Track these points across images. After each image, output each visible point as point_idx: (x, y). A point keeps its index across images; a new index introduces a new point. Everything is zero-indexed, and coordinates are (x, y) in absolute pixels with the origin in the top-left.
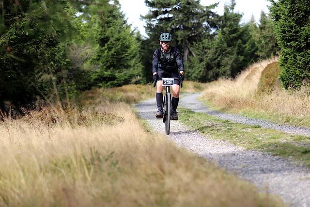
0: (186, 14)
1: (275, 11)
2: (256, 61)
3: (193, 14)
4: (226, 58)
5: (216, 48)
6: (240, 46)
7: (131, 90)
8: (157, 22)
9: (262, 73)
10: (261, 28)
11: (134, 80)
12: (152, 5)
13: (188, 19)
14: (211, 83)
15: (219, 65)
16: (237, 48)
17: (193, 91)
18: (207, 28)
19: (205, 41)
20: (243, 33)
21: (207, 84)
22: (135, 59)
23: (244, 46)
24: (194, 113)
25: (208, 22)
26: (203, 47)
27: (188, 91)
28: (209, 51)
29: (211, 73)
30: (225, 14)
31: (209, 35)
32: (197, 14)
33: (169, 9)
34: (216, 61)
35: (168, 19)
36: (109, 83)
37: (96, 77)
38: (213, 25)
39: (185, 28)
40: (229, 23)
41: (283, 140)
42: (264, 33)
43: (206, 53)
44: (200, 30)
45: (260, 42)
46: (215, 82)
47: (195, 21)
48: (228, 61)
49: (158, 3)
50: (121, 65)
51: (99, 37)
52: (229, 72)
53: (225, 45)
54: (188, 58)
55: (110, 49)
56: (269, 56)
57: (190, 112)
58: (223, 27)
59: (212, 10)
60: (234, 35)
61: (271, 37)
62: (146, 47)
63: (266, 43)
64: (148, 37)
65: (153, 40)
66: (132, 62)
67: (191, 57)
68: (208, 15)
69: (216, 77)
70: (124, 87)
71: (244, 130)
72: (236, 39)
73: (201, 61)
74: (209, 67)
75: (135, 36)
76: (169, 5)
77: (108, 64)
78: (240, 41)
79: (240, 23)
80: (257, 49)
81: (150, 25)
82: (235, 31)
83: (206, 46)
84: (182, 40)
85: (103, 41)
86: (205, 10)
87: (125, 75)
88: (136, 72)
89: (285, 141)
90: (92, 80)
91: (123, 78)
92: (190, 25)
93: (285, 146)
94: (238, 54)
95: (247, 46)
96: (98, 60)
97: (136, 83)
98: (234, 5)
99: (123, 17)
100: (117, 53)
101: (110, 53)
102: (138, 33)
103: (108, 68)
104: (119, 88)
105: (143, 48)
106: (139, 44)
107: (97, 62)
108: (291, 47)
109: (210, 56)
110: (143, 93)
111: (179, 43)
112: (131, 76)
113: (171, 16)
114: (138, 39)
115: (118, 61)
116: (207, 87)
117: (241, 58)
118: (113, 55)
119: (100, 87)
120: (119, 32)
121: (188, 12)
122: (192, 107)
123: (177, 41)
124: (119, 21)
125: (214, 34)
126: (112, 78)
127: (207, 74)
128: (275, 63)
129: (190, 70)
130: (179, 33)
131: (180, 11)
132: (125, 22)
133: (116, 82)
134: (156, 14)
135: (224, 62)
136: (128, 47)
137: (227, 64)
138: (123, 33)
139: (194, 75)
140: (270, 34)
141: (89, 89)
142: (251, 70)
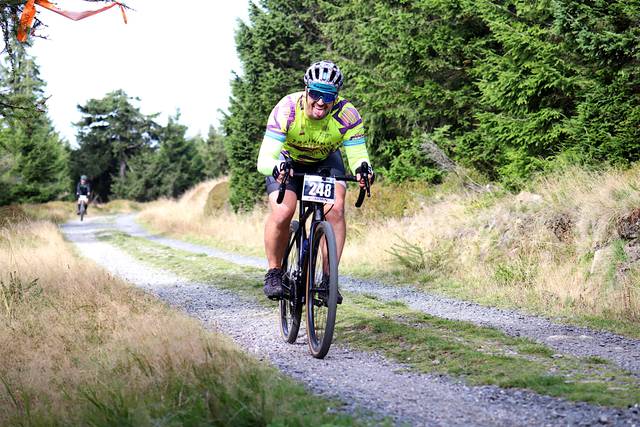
0: (123, 123)
1: (227, 125)
2: (203, 180)
3: (132, 123)
4: (168, 176)
5: (158, 164)
6: (184, 163)
7: (57, 208)
8: (90, 130)
9: (210, 194)
10: (209, 143)
11: (60, 196)
12: (85, 110)
13: (126, 128)
14: (151, 203)
15: (159, 183)
16: (180, 164)
17: (129, 211)
18: (147, 140)
19: (145, 154)
20: (188, 148)
21: (146, 204)
22: (62, 172)
23: (188, 162)
24: (130, 236)
25: (149, 133)
26: (143, 162)
27: (123, 211)
28: (149, 167)
29: (150, 191)
30: (169, 125)
31: (149, 148)
32: (136, 123)
33: (104, 117)
34: (157, 178)
35: (103, 128)
36: (31, 199)
37: (17, 191)
38: (155, 136)
39: (123, 139)
40: (172, 136)
41: (232, 272)
42: (212, 148)
43: (145, 168)
44: (139, 142)
45: (207, 159)
46: (154, 202)
47: (135, 131)
48: (171, 179)
49: (92, 109)
50: (47, 178)
51: (22, 144)
52: (171, 192)
53: (168, 160)
54: (125, 174)
55: (34, 159)
56: (217, 175)
57: (125, 235)
58: (166, 139)
59: (153, 120)
60: (179, 149)
61: (220, 153)
62: (76, 158)
63: (214, 161)
64: (79, 147)
65: (85, 151)
66: (59, 176)
67: (128, 173)
68: (150, 125)
69: (156, 196)
70: (49, 204)
71: (188, 259)
72: (181, 153)
73: (140, 177)
74: (148, 185)
75: (64, 145)
76: (104, 112)
77: (31, 176)
78: (184, 157)
79: (185, 137)
80: (204, 167)
81: (82, 133)
82: (180, 144)
83: (145, 160)
84: (118, 153)
85: (27, 150)
86: (146, 119)
87: (51, 190)
88: (63, 187)
89: (234, 273)
90: (12, 195)
91: (47, 194)
92: (128, 136)
93: (235, 278)
94: (182, 171)
95: (193, 162)
96: (20, 171)
97: (64, 199)
98: (179, 115)
99: (50, 123)
100: (43, 164)
101: (34, 164)
102: (67, 142)
103: (31, 180)
104: (44, 204)
105: (72, 160)
106: (68, 155)
107: (18, 174)
108: (243, 166)
109: (150, 172)
110: (71, 211)
111: (115, 156)
112: (58, 192)
113: (106, 124)
114: (67, 149)
115: (42, 174)
116: (145, 208)
117: (186, 176)
118: (37, 166)
119: (21, 203)
120: (46, 140)
121: (126, 121)
122: (128, 230)
123: (113, 154)
124: (46, 128)
125: (156, 148)
126: (35, 193)
127: (146, 192)
128: (224, 183)
129: (126, 187)
130: (116, 144)
131: (117, 119)
132: (52, 129)
133: (39, 197)
134: (89, 121)
135: (165, 180)
136: (55, 158)
137: (169, 182)
138: (50, 142)
139: (130, 193)
140: (220, 150)
141: (8, 204)
142: (196, 190)
